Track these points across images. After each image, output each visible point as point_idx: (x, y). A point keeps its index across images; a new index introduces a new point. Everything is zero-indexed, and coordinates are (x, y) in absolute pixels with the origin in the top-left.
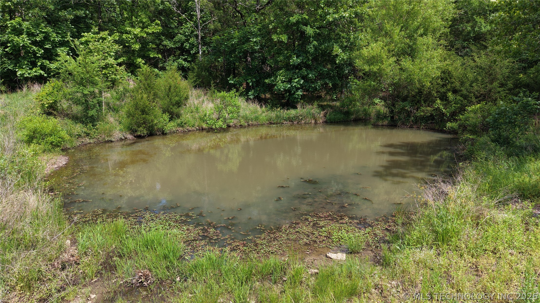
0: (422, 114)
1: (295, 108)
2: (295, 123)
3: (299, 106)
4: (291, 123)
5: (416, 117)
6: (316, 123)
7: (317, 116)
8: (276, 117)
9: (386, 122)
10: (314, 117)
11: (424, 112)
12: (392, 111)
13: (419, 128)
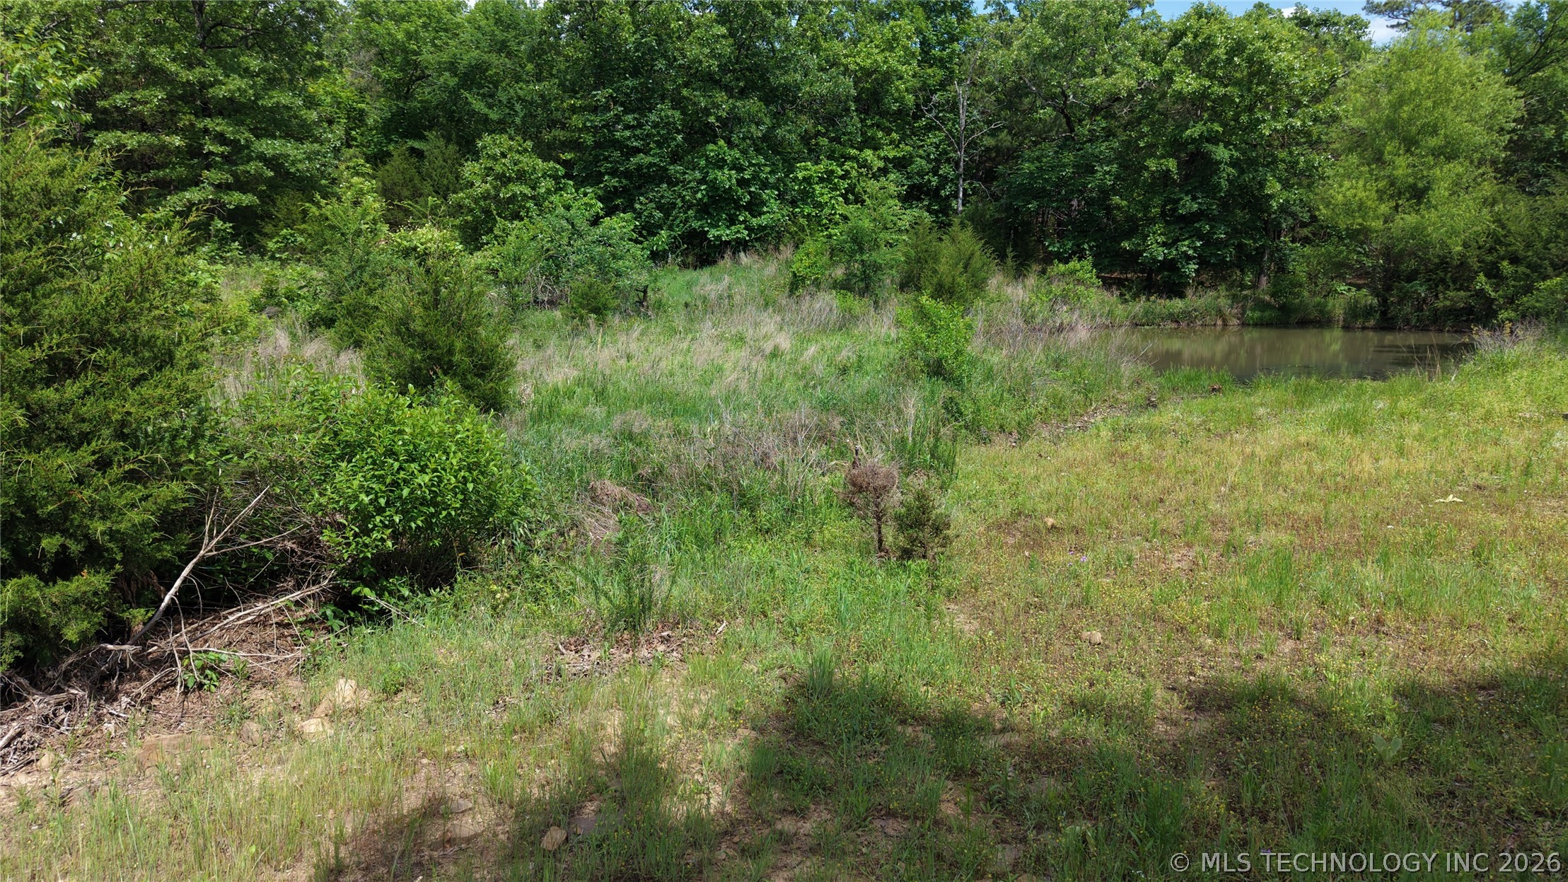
0: (1448, 303)
2: (1183, 324)
4: (1174, 325)
5: (1436, 310)
6: (1225, 324)
7: (1227, 311)
8: (1146, 313)
9: (1372, 323)
10: (1220, 313)
11: (1452, 300)
12: (1385, 300)
13: (1441, 331)
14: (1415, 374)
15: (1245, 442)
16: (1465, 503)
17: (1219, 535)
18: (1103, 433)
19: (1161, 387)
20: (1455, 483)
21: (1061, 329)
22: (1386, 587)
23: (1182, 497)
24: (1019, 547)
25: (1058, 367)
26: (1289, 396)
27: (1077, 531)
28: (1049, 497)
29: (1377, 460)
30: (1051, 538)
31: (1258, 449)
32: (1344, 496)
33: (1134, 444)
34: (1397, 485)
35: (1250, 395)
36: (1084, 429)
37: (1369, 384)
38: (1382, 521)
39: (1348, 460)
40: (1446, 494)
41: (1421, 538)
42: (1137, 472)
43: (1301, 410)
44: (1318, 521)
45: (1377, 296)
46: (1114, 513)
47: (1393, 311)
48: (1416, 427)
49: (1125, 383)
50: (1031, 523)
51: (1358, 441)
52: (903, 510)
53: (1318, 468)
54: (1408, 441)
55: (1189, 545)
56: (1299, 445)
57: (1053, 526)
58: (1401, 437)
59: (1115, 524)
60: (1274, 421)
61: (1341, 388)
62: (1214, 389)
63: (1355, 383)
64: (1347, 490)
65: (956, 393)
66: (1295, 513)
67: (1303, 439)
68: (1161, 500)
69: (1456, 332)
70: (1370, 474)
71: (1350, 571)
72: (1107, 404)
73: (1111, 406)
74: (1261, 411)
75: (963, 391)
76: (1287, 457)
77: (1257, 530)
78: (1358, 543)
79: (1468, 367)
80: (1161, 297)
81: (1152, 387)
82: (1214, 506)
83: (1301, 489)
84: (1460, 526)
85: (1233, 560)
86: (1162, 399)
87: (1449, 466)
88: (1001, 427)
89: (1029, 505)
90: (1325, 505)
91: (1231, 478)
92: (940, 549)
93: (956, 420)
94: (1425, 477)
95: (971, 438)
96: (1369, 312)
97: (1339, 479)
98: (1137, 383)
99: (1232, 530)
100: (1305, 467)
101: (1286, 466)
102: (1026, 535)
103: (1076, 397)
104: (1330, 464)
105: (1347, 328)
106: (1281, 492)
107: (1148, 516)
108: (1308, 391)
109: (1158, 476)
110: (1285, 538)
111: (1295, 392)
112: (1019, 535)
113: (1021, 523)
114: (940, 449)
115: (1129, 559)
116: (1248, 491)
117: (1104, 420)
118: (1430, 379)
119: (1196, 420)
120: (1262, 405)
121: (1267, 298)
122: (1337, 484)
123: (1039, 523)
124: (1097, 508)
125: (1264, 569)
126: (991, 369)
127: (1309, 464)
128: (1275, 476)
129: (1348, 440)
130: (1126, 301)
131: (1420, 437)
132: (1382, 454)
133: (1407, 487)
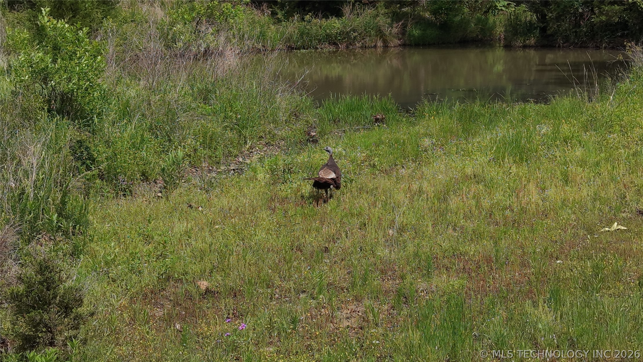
0: (604, 18)
1: (339, 14)
2: (342, 47)
3: (347, 10)
4: (332, 48)
5: (593, 25)
6: (386, 46)
7: (387, 31)
8: (302, 34)
9: (532, 41)
10: (380, 33)
11: (607, 15)
12: (544, 16)
13: (598, 48)
14: (574, 95)
15: (411, 177)
16: (628, 231)
17: (389, 284)
18: (260, 176)
19: (322, 120)
20: (619, 210)
21: (207, 53)
22: (558, 328)
23: (348, 244)
24: (169, 320)
25: (206, 100)
26: (454, 124)
27: (234, 293)
28: (202, 255)
29: (543, 190)
30: (206, 304)
31: (425, 184)
32: (513, 231)
33: (295, 186)
34: (565, 214)
35: (414, 124)
36: (239, 171)
37: (532, 107)
38: (552, 256)
39: (515, 191)
40: (610, 223)
41: (589, 272)
42: (299, 219)
43: (466, 139)
44: (489, 260)
45: (536, 12)
46: (276, 268)
47: (552, 27)
48: (579, 152)
49: (282, 116)
50: (181, 290)
51: (523, 170)
52: (22, 288)
53: (486, 203)
54: (572, 168)
55: (358, 299)
56: (466, 178)
57: (207, 291)
58: (565, 163)
59: (277, 282)
60: (440, 152)
61: (504, 113)
62: (377, 120)
63: (518, 107)
64: (516, 224)
65: (85, 135)
66: (466, 253)
67: (469, 171)
68: (327, 250)
69: (613, 48)
70: (537, 205)
71: (524, 314)
72: (263, 142)
73: (267, 144)
74: (427, 142)
75: (94, 132)
76: (455, 192)
77: (428, 275)
78: (530, 283)
79: (625, 85)
80: (317, 16)
81: (311, 120)
82: (383, 252)
83: (470, 226)
84: (625, 255)
85: (405, 312)
86: (322, 133)
87: (611, 191)
88: (143, 174)
89: (179, 268)
90: (496, 243)
91: (398, 220)
92: (72, 333)
93: (88, 168)
94: (590, 205)
95: (108, 189)
96: (529, 28)
97: (508, 212)
98: (296, 115)
99: (403, 278)
100: (474, 203)
101: (454, 202)
102: (177, 304)
103: (229, 134)
104: (498, 196)
105: (508, 47)
106: (450, 231)
107: (312, 268)
108: (473, 118)
109: (322, 223)
110: (456, 282)
111: (460, 119)
112: (168, 306)
113: (170, 289)
114: (68, 206)
115: (294, 321)
116: (417, 232)
117: (261, 160)
118: (590, 100)
119: (360, 156)
120: (426, 135)
121: (427, 15)
122: (505, 218)
123: (191, 288)
124: (256, 264)
125: (436, 319)
126: (127, 104)
127: (477, 198)
128: (443, 214)
129: (514, 169)
130: (279, 21)
131: (582, 163)
132: (548, 183)
133: (573, 217)
